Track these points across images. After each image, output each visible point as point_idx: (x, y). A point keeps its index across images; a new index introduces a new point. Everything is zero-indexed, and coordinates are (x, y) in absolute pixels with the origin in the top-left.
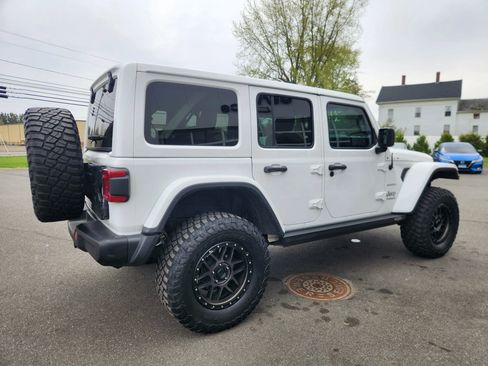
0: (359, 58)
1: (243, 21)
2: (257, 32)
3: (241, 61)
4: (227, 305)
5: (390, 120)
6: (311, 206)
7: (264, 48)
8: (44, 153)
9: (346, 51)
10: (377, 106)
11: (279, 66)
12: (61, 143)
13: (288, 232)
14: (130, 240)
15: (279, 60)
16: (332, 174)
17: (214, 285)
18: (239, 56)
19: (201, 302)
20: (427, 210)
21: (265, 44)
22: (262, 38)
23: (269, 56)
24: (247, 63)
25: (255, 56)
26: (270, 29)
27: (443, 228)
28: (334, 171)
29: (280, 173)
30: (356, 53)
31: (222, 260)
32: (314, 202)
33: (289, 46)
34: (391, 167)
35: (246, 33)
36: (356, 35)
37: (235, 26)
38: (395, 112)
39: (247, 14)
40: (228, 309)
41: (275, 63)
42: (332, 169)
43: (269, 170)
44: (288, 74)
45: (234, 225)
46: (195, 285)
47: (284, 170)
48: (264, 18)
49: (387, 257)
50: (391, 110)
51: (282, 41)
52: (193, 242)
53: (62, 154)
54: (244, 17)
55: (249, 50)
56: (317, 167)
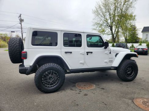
0: (136, 18)
1: (95, 9)
2: (100, 12)
3: (94, 21)
4: (52, 87)
5: (147, 38)
6: (80, 63)
8: (11, 48)
9: (131, 16)
10: (142, 33)
11: (107, 21)
12: (15, 45)
13: (71, 69)
14: (26, 68)
15: (107, 20)
16: (87, 54)
17: (48, 81)
18: (93, 19)
19: (44, 85)
20: (124, 66)
21: (102, 15)
22: (101, 13)
23: (103, 19)
24: (96, 21)
25: (99, 19)
26: (104, 10)
27: (132, 73)
28: (89, 54)
29: (70, 53)
30: (135, 16)
31: (51, 75)
32: (81, 62)
33: (110, 15)
34: (110, 53)
35: (96, 12)
36: (133, 10)
37: (93, 11)
38: (148, 35)
39: (97, 7)
40: (52, 88)
41: (105, 21)
42: (88, 53)
43: (66, 53)
44: (110, 24)
45: (53, 66)
46: (42, 80)
47: (71, 53)
48: (102, 7)
50: (147, 35)
51: (108, 14)
52: (41, 70)
53: (15, 48)
54: (96, 8)
55: (97, 17)
56: (82, 52)
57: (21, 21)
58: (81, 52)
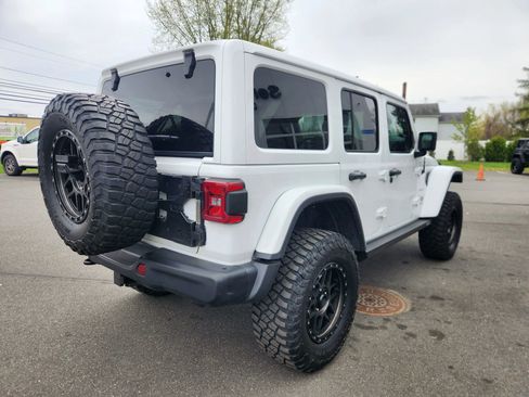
4: (329, 336)
7: (184, 35)
16: (391, 181)
19: (311, 337)
21: (186, 32)
22: (182, 25)
26: (191, 14)
32: (380, 211)
34: (423, 172)
35: (164, 15)
37: (149, 6)
42: (391, 175)
47: (363, 177)
49: (406, 263)
51: (205, 29)
55: (167, 36)
56: (383, 173)
58: (380, 173)
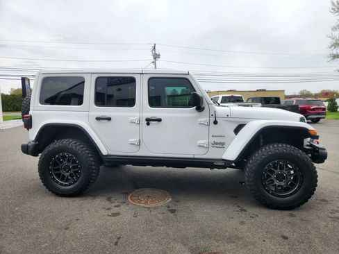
6: (130, 142)
16: (148, 124)
28: (151, 122)
29: (106, 121)
32: (133, 140)
42: (148, 121)
43: (98, 119)
47: (109, 119)
56: (134, 118)
57: (156, 56)
58: (131, 119)
